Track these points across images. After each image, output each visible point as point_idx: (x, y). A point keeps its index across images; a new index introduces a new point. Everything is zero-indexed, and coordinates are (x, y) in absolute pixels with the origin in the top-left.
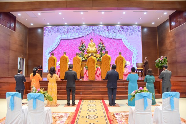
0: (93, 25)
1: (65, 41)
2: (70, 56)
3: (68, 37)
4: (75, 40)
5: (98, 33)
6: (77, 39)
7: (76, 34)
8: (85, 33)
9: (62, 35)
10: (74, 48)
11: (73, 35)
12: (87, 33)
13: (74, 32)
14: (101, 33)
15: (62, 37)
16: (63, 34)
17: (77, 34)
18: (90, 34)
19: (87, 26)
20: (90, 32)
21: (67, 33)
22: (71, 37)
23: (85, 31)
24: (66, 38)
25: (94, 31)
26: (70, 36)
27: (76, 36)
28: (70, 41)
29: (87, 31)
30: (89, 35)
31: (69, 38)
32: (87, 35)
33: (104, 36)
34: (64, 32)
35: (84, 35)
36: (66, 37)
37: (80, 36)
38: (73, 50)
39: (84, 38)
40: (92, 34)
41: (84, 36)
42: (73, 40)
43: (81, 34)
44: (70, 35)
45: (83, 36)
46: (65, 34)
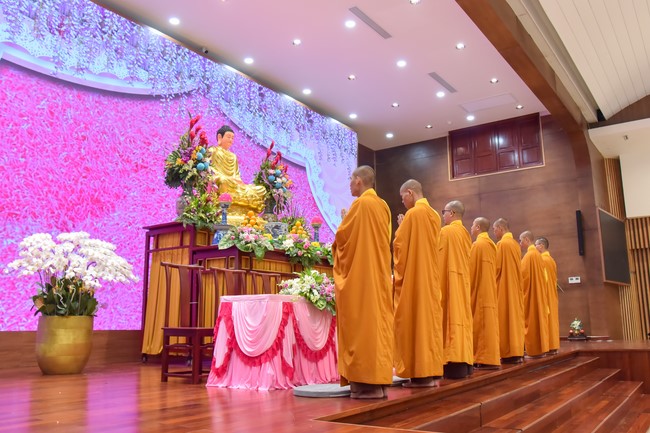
0: (206, 54)
1: (33, 81)
2: (61, 206)
3: (59, 64)
4: (105, 100)
5: (223, 103)
6: (122, 104)
7: (115, 62)
8: (168, 81)
9: (15, 29)
10: (96, 155)
11: (100, 62)
12: (176, 88)
13: (107, 45)
14: (236, 110)
15: (12, 45)
16: (27, 25)
17: (122, 70)
18: (189, 94)
19: (178, 48)
20: (190, 85)
21: (61, 31)
22: (80, 69)
23: (164, 67)
24: (49, 68)
25: (209, 87)
26: (72, 61)
27: (113, 77)
28: (71, 95)
29: (179, 73)
30: (184, 100)
31: (65, 74)
32: (177, 96)
33: (249, 130)
34: (35, 17)
35: (160, 89)
36: (46, 59)
37: (139, 88)
38: (89, 165)
39: (159, 110)
40: (200, 99)
41: (159, 97)
42: (90, 99)
43: (142, 74)
44: (74, 52)
45: (156, 93)
46: (39, 36)
